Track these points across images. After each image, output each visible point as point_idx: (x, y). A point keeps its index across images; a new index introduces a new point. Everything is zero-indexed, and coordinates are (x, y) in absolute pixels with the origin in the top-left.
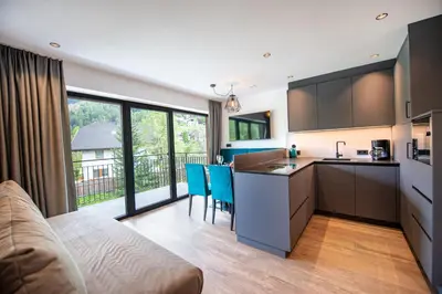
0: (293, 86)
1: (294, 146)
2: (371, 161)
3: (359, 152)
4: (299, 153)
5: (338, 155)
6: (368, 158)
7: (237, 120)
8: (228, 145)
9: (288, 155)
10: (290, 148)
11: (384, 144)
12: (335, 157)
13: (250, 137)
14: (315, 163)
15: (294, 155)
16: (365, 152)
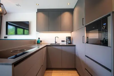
0: (39, 11)
1: (39, 38)
2: (66, 44)
3: (62, 41)
4: (41, 41)
5: (56, 42)
6: (65, 43)
7: (7, 24)
8: (5, 37)
9: (36, 43)
10: (37, 39)
11: (69, 38)
12: (54, 43)
13: (16, 33)
14: (47, 46)
15: (39, 42)
16: (64, 41)
